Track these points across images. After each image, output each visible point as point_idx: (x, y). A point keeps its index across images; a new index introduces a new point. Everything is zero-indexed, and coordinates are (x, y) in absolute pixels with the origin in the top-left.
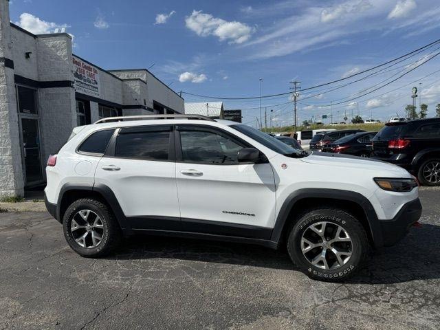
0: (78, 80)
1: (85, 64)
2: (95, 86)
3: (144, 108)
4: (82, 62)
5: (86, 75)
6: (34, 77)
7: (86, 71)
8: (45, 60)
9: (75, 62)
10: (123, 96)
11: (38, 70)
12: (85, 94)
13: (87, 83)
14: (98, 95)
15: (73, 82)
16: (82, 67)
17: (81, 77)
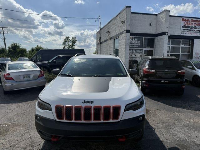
1: (193, 19)
4: (190, 19)
5: (193, 26)
6: (153, 32)
7: (193, 23)
8: (158, 24)
9: (183, 20)
11: (156, 29)
12: (191, 35)
13: (194, 29)
15: (168, 32)
16: (190, 22)
17: (188, 27)
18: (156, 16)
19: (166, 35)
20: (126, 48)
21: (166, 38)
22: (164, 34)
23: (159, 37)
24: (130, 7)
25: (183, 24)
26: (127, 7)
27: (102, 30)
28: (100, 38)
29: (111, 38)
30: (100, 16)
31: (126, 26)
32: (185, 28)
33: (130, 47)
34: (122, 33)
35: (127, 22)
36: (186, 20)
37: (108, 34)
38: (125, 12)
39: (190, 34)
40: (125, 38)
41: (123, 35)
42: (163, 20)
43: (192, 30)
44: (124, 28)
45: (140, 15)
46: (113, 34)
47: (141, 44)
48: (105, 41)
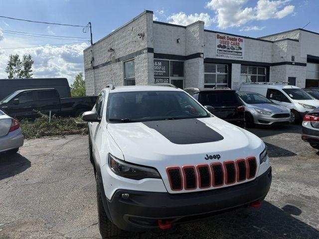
0: (222, 49)
1: (230, 37)
2: (239, 51)
3: (291, 63)
4: (226, 36)
5: (230, 45)
6: (182, 53)
7: (230, 41)
8: (189, 42)
9: (218, 37)
10: (273, 56)
11: (186, 49)
12: (228, 59)
13: (231, 50)
14: (242, 58)
15: (203, 53)
16: (226, 40)
17: (224, 47)
18: (184, 29)
19: (200, 57)
20: (149, 76)
21: (200, 61)
22: (197, 55)
23: (191, 61)
24: (152, 12)
25: (218, 42)
26: (148, 12)
27: (97, 46)
28: (93, 59)
29: (118, 60)
30: (90, 23)
31: (148, 42)
32: (220, 49)
33: (155, 75)
34: (140, 53)
35: (148, 35)
36: (221, 38)
37: (110, 53)
38: (142, 18)
39: (227, 57)
40: (147, 60)
41: (143, 56)
42: (196, 35)
43: (229, 51)
44: (144, 44)
45: (162, 25)
46: (120, 54)
47: (167, 70)
48: (104, 65)
